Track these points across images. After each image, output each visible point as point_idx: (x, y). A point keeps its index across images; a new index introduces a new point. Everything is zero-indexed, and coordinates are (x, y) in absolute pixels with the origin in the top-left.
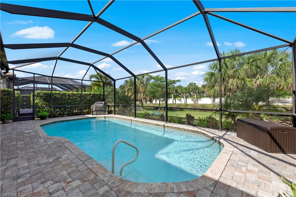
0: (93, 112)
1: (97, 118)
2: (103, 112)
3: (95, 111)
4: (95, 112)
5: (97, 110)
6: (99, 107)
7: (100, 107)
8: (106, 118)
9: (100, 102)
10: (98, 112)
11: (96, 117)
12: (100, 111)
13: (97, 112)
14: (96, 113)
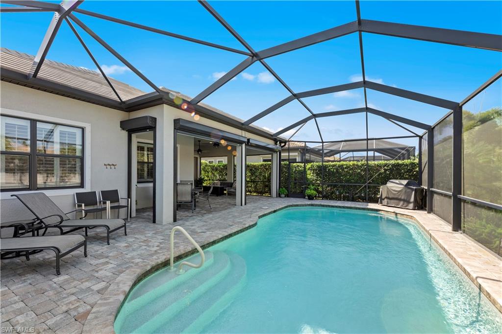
0: (382, 199)
1: (380, 212)
2: (401, 203)
3: (386, 198)
4: (386, 200)
5: (390, 197)
6: (394, 191)
7: (396, 191)
8: (399, 216)
9: (397, 181)
10: (392, 201)
11: (379, 210)
12: (395, 199)
13: (389, 201)
14: (387, 202)
